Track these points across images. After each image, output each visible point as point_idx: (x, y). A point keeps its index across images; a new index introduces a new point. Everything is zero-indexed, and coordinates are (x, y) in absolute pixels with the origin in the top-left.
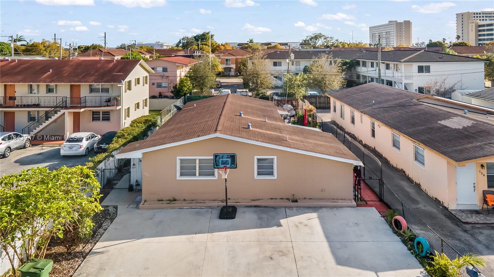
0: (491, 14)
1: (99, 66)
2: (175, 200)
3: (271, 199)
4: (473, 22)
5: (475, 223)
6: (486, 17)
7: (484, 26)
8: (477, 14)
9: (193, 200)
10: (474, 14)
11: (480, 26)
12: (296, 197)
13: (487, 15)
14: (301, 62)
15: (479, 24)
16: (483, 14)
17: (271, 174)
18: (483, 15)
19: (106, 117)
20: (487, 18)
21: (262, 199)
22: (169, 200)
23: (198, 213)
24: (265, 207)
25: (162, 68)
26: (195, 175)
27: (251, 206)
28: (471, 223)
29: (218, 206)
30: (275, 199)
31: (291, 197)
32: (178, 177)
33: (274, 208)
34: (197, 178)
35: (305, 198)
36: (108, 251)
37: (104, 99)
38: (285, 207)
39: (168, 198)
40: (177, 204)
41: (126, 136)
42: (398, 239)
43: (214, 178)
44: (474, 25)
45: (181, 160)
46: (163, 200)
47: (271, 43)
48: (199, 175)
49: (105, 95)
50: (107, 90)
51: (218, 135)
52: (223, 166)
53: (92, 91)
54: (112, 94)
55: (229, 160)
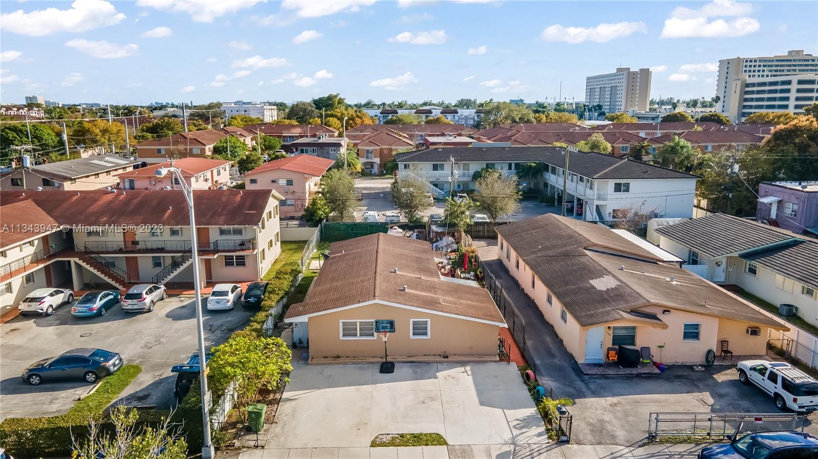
0: (773, 61)
2: (339, 357)
3: (424, 355)
4: (739, 79)
5: (594, 375)
6: (765, 66)
7: (753, 85)
8: (751, 61)
9: (355, 357)
10: (747, 61)
11: (748, 85)
12: (447, 354)
13: (766, 63)
14: (470, 165)
15: (747, 82)
16: (760, 61)
17: (426, 334)
18: (760, 64)
19: (241, 261)
20: (765, 68)
21: (416, 355)
22: (334, 357)
23: (361, 368)
24: (418, 362)
25: (285, 180)
26: (356, 335)
27: (407, 362)
28: (591, 374)
29: (378, 362)
30: (427, 355)
31: (443, 354)
32: (341, 338)
33: (427, 363)
34: (358, 338)
35: (455, 355)
36: (296, 399)
37: (238, 242)
38: (437, 362)
39: (332, 356)
40: (341, 360)
41: (277, 292)
43: (374, 339)
44: (739, 83)
45: (343, 323)
46: (329, 356)
47: (432, 110)
48: (360, 335)
49: (238, 238)
50: (239, 232)
51: (377, 301)
52: (383, 330)
53: (222, 232)
54: (246, 236)
55: (389, 325)
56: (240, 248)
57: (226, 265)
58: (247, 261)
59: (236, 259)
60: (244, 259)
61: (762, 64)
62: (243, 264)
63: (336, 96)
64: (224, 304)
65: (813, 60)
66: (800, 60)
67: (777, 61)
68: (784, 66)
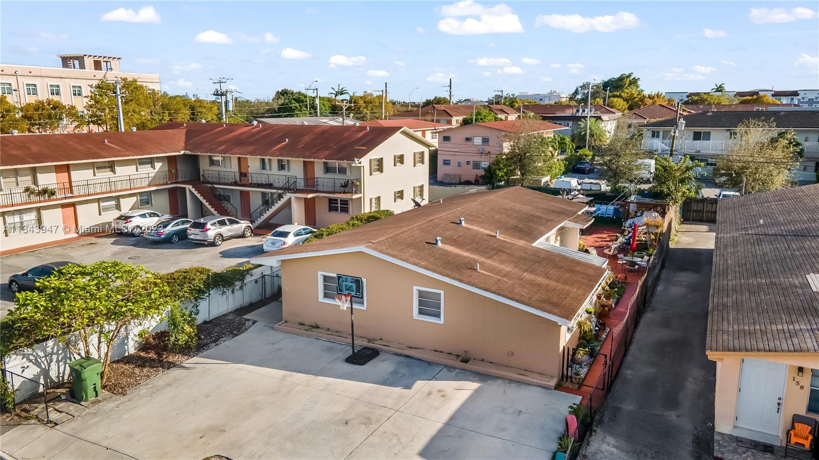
2: (317, 327)
3: (435, 351)
9: (337, 332)
12: (470, 357)
17: (437, 315)
19: (345, 207)
21: (423, 349)
22: (312, 326)
24: (420, 360)
25: (481, 138)
27: (401, 355)
30: (440, 352)
31: (463, 355)
32: (321, 299)
33: (430, 363)
35: (483, 360)
36: (194, 368)
37: (343, 183)
38: (444, 366)
39: (310, 324)
40: (315, 332)
42: (555, 448)
43: (362, 308)
45: (324, 276)
46: (305, 324)
50: (342, 171)
51: (363, 249)
53: (328, 169)
54: (349, 176)
56: (344, 189)
57: (329, 210)
58: (350, 207)
59: (340, 204)
60: (348, 205)
62: (347, 211)
63: (629, 76)
64: (278, 247)
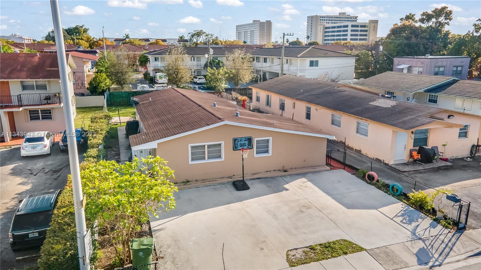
0: (333, 18)
1: (21, 60)
2: (188, 182)
3: (267, 172)
4: (322, 25)
5: (409, 171)
6: (329, 20)
7: (329, 28)
8: (323, 17)
9: (204, 180)
10: (321, 17)
11: (326, 28)
12: (285, 168)
13: (330, 19)
15: (326, 26)
16: (327, 17)
17: (267, 152)
18: (327, 19)
19: (47, 115)
20: (330, 22)
21: (260, 173)
22: (183, 182)
24: (266, 178)
26: (204, 158)
27: (254, 179)
28: (407, 172)
29: (228, 182)
30: (270, 171)
31: (281, 169)
32: (190, 162)
33: (273, 178)
34: (207, 161)
36: (166, 227)
37: (43, 96)
38: (281, 176)
39: (181, 181)
40: (193, 184)
42: (373, 187)
43: (222, 160)
44: (322, 27)
45: (192, 147)
46: (178, 182)
47: (149, 39)
48: (208, 158)
49: (43, 93)
50: (44, 87)
51: (226, 122)
52: (241, 148)
53: (24, 88)
54: (51, 90)
55: (247, 142)
56: (45, 102)
57: (31, 119)
58: (54, 114)
59: (41, 113)
60: (50, 113)
61: (328, 19)
62: (50, 118)
63: (82, 27)
64: (41, 149)
65: (351, 18)
66: (345, 18)
67: (335, 18)
68: (338, 20)
